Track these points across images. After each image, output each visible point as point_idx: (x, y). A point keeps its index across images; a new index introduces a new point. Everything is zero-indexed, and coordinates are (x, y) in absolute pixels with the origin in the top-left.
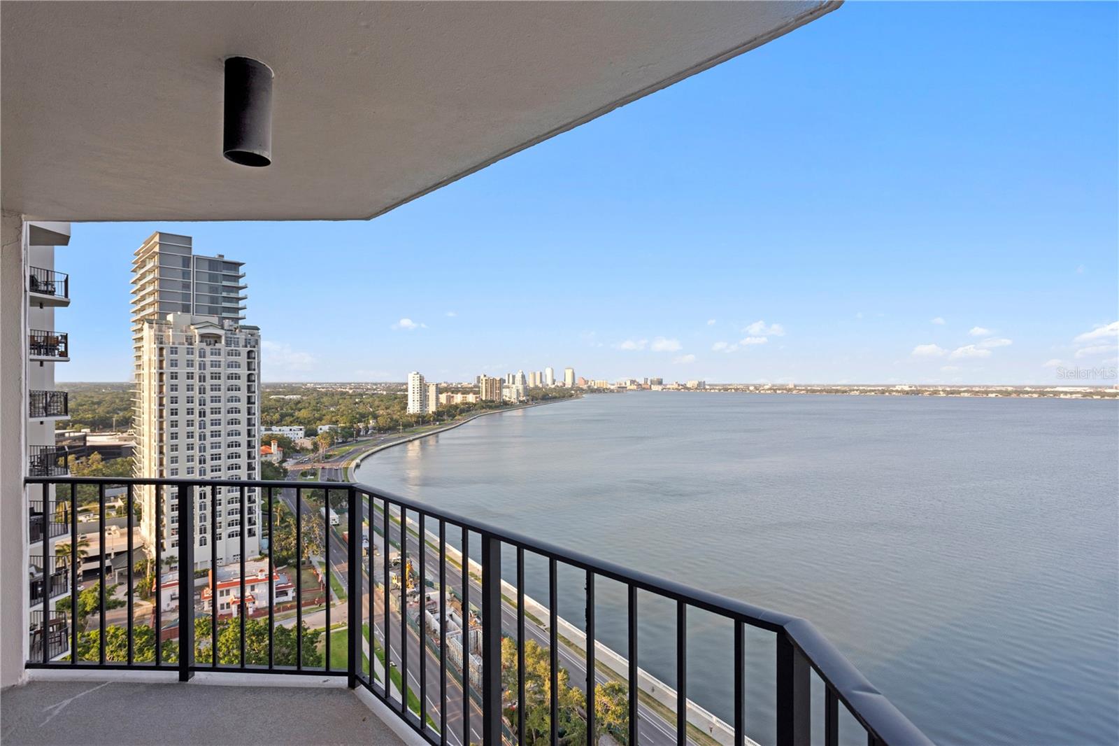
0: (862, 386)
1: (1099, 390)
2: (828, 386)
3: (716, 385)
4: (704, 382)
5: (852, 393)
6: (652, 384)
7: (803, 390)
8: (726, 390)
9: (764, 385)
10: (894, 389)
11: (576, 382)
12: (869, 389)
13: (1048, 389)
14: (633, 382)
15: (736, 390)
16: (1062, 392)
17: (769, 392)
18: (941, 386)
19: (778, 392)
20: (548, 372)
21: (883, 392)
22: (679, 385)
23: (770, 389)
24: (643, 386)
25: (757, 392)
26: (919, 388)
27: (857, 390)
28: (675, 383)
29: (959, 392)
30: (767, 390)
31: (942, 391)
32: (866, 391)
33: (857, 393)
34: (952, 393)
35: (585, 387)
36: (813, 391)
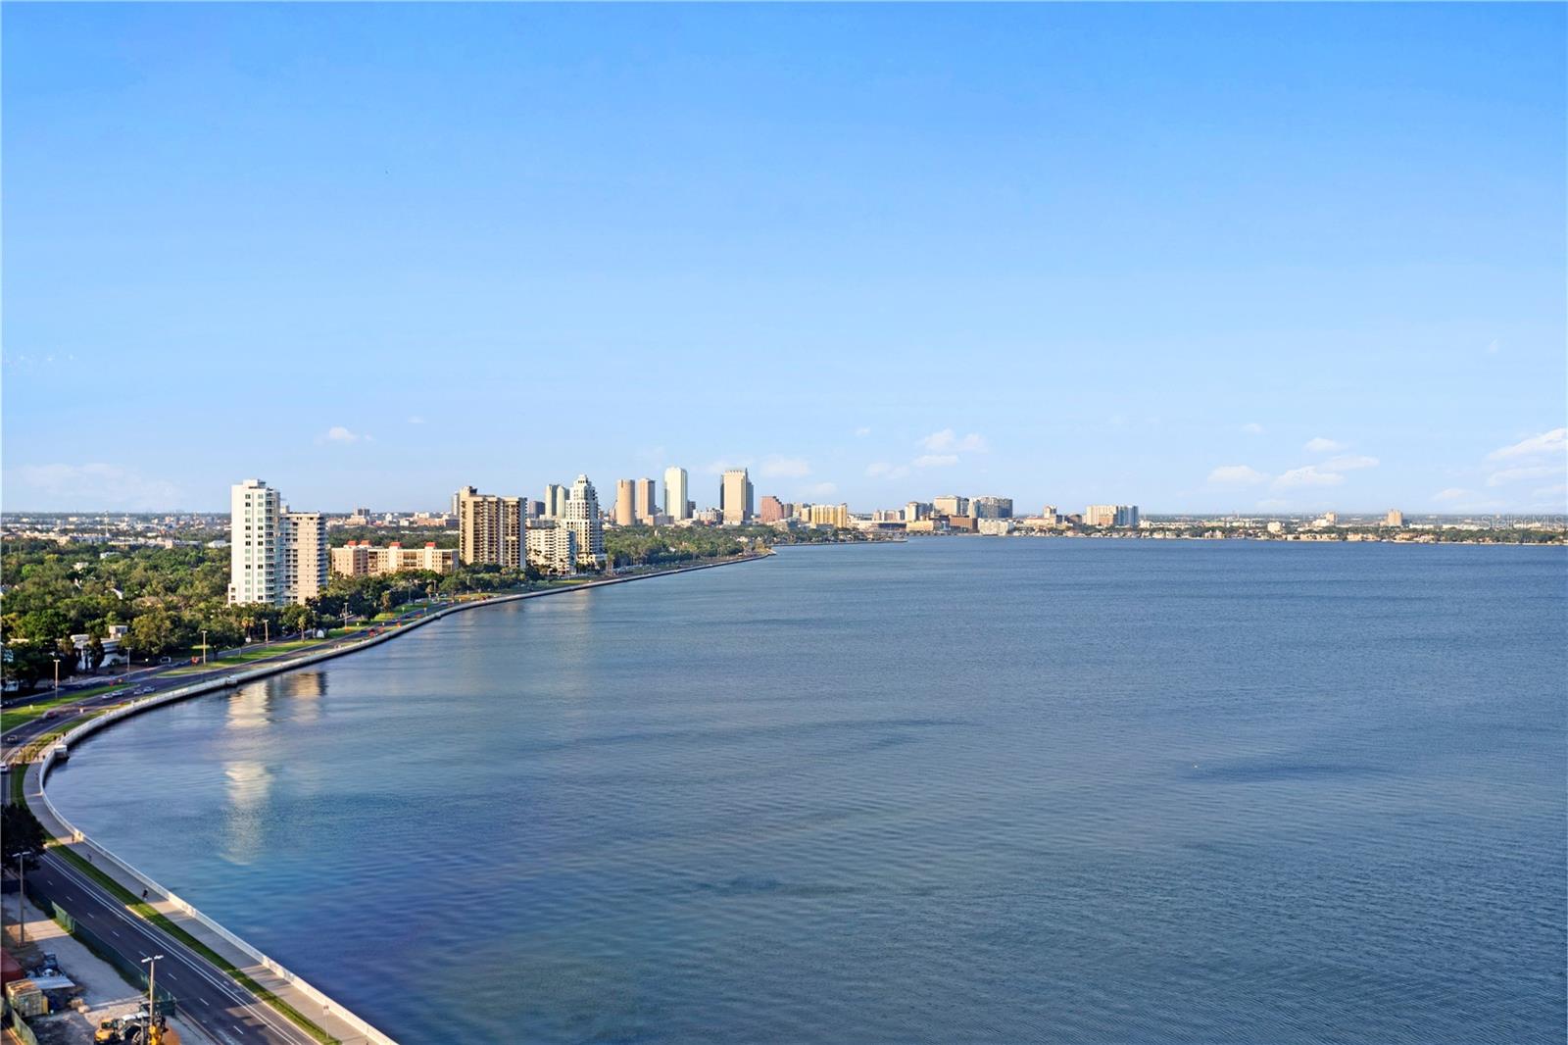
3: (1172, 520)
4: (1135, 509)
6: (980, 514)
7: (1428, 532)
9: (1314, 518)
11: (756, 510)
14: (923, 510)
15: (1228, 531)
17: (1325, 537)
19: (1351, 537)
20: (672, 480)
22: (1059, 518)
23: (1328, 530)
24: (954, 523)
25: (1290, 537)
28: (1047, 515)
30: (1320, 533)
35: (781, 524)
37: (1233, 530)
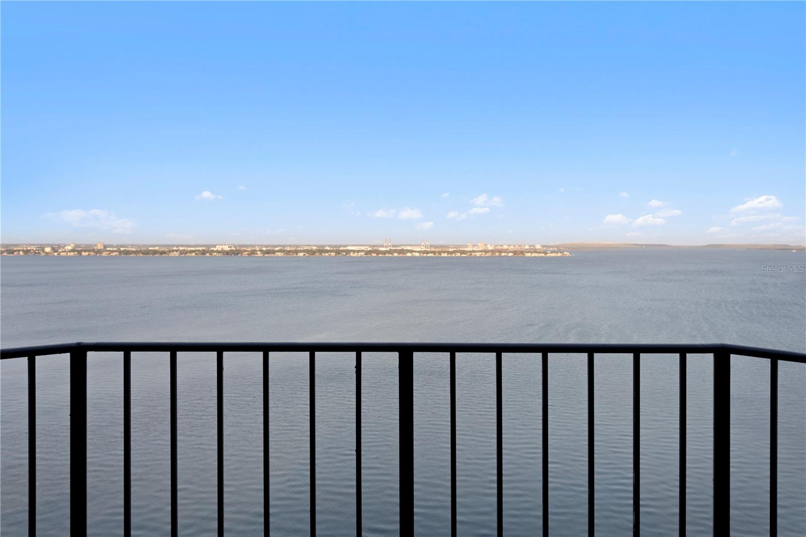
0: (182, 246)
1: (376, 248)
2: (144, 246)
5: (172, 254)
7: (116, 251)
8: (12, 252)
9: (65, 246)
10: (215, 249)
12: (189, 249)
13: (342, 248)
15: (26, 252)
16: (352, 251)
17: (72, 254)
18: (258, 246)
19: (84, 254)
21: (204, 252)
25: (56, 254)
26: (238, 248)
27: (177, 251)
29: (274, 252)
30: (70, 251)
31: (259, 251)
32: (185, 252)
33: (177, 254)
34: (268, 252)
36: (127, 253)
37: (28, 251)
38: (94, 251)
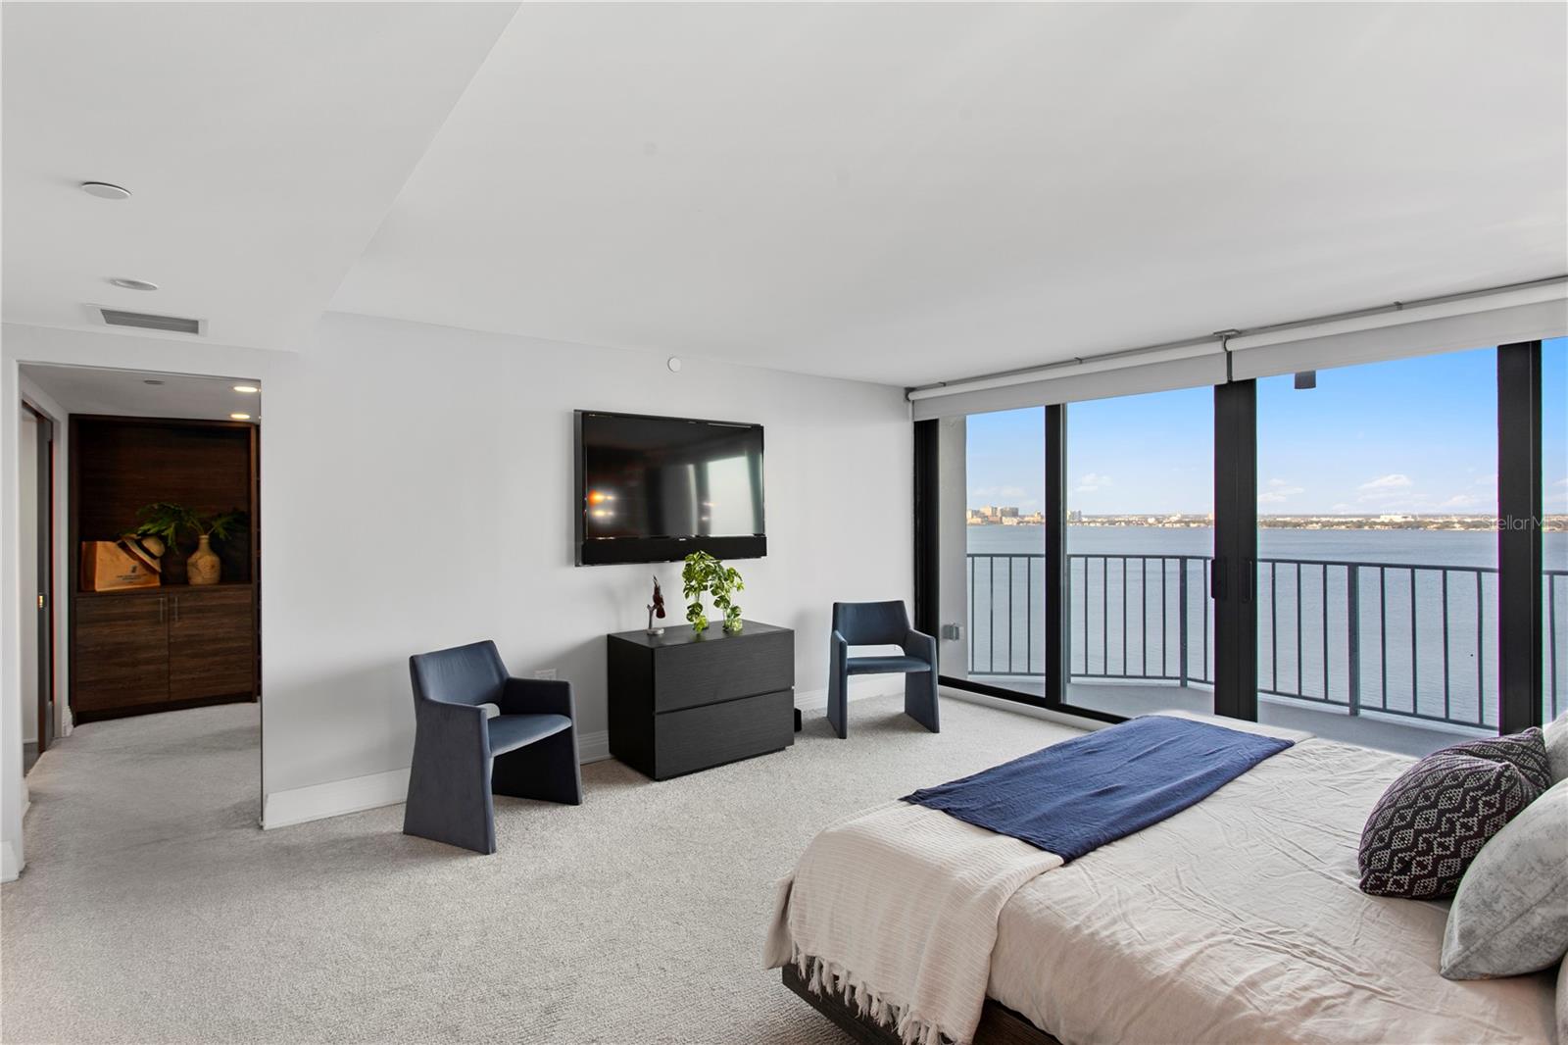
0: (1326, 516)
2: (1270, 516)
3: (1097, 517)
4: (1080, 512)
5: (1310, 527)
6: (1003, 515)
8: (1113, 523)
9: (1170, 516)
10: (1378, 520)
12: (1336, 520)
14: (975, 513)
15: (1128, 523)
17: (1178, 525)
18: (1455, 515)
19: (1192, 525)
21: (1360, 525)
23: (1179, 522)
24: (991, 519)
25: (1160, 525)
26: (1419, 519)
27: (1317, 523)
30: (1176, 522)
31: (1459, 522)
32: (1332, 524)
33: (1318, 527)
34: (1475, 525)
38: (1204, 522)
